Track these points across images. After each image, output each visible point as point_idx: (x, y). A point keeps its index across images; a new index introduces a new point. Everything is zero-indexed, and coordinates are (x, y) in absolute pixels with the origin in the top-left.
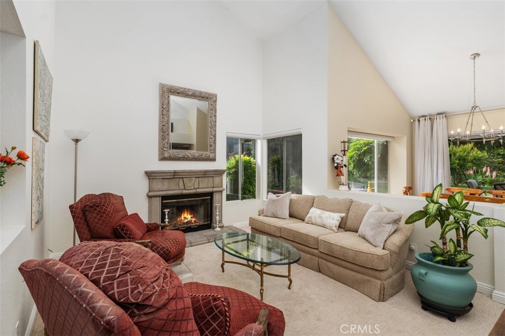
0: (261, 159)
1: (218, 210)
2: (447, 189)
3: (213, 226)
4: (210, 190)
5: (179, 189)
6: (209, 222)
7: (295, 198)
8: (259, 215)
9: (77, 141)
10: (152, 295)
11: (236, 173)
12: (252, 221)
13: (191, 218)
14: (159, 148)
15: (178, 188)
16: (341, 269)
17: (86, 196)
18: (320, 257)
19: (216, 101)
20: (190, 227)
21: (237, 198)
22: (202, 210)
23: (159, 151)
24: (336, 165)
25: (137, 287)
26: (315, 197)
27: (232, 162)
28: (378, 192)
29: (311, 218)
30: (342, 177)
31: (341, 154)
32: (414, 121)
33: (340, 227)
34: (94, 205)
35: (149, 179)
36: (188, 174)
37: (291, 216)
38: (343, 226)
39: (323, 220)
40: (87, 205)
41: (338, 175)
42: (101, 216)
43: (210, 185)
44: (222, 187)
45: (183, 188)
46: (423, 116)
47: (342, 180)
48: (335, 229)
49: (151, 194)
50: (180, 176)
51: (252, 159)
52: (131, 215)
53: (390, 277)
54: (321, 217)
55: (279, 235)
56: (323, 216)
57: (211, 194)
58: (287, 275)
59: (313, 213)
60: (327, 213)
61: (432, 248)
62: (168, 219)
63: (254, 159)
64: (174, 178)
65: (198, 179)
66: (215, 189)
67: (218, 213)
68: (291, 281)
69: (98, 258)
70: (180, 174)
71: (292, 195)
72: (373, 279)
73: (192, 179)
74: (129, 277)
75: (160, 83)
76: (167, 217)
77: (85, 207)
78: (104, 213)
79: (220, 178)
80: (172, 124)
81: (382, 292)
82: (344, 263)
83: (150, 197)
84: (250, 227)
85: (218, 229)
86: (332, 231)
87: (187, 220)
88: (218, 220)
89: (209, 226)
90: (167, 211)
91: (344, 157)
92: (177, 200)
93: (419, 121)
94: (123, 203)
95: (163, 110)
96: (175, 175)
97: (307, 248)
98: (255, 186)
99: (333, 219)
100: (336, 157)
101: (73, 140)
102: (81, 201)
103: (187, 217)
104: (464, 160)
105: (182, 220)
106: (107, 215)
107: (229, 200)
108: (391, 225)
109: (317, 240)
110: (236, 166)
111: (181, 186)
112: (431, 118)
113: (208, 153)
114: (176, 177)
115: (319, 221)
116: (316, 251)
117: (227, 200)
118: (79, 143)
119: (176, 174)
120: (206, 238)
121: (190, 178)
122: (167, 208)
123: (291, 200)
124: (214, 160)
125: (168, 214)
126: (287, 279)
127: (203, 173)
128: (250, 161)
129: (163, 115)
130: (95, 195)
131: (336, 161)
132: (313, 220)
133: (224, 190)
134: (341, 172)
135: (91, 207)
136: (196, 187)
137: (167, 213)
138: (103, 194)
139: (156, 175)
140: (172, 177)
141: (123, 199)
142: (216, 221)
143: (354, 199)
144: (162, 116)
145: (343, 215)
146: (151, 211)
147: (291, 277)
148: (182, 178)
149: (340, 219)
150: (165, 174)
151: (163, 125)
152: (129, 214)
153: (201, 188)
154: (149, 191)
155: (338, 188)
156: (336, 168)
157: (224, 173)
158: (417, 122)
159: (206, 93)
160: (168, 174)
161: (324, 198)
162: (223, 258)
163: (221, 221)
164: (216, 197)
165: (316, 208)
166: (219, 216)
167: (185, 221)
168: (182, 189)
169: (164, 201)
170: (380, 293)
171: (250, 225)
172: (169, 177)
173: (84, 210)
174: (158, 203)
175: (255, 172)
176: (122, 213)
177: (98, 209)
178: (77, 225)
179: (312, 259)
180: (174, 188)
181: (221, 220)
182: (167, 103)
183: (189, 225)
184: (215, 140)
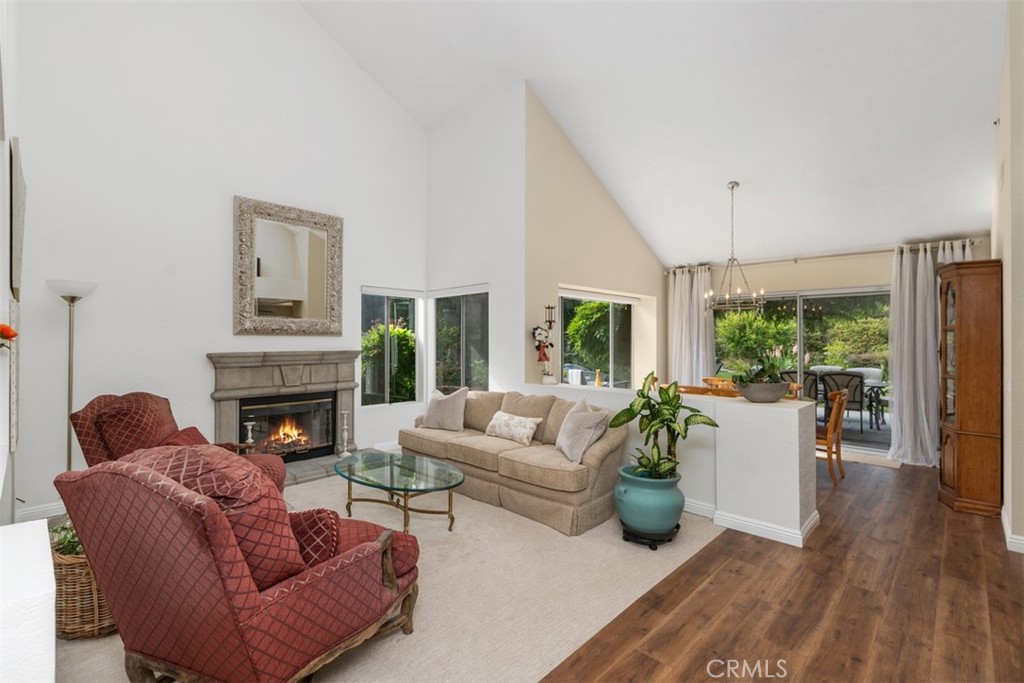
0: (424, 333)
1: (345, 422)
2: (705, 381)
3: (338, 450)
4: (331, 387)
5: (274, 386)
6: (330, 443)
7: (474, 397)
8: (416, 426)
9: (72, 299)
10: (241, 490)
11: (380, 357)
12: (403, 436)
13: (299, 435)
14: (235, 313)
15: (270, 384)
16: (528, 497)
17: (99, 398)
18: (501, 484)
19: (340, 231)
20: (294, 453)
21: (383, 401)
22: (317, 424)
23: (235, 318)
24: (537, 343)
25: (224, 483)
26: (503, 394)
27: (372, 337)
28: (615, 386)
29: (494, 427)
30: (546, 362)
31: (546, 327)
32: (667, 274)
33: (533, 438)
34: (118, 413)
35: (216, 368)
36: (291, 358)
37: (467, 426)
38: (539, 437)
39: (510, 430)
40: (105, 413)
41: (540, 360)
42: (132, 431)
43: (332, 378)
44: (353, 381)
45: (281, 383)
46: (681, 267)
47: (547, 367)
48: (526, 441)
49: (218, 395)
50: (276, 363)
51: (409, 333)
52: (185, 430)
53: (588, 501)
54: (508, 425)
55: (444, 456)
56: (511, 422)
57: (334, 394)
58: (447, 510)
59: (497, 419)
60: (517, 419)
61: (639, 459)
62: (252, 438)
63: (413, 332)
64: (263, 366)
65: (308, 367)
66: (340, 386)
67: (346, 427)
68: (452, 519)
69: (171, 460)
70: (274, 358)
71: (470, 392)
72: (565, 506)
73: (298, 367)
74: (212, 475)
75: (235, 197)
76: (250, 434)
77: (100, 416)
78: (138, 426)
79: (350, 365)
80: (259, 260)
81: (575, 522)
82: (530, 488)
83: (217, 400)
84: (400, 447)
85: (346, 454)
86: (521, 445)
87: (290, 440)
88: (346, 438)
89: (330, 450)
90: (250, 425)
91: (550, 332)
92: (270, 406)
93: (675, 273)
94: (170, 410)
95: (241, 245)
96: (265, 361)
97: (483, 472)
98: (414, 379)
99: (525, 427)
100: (537, 332)
101: (64, 298)
102: (91, 408)
103: (290, 433)
104: (764, 333)
105: (279, 439)
106: (144, 429)
107: (367, 404)
108: (592, 431)
109: (496, 458)
110: (381, 344)
111: (277, 380)
112: (691, 271)
113: (327, 322)
114: (268, 363)
115: (505, 431)
116: (495, 475)
117: (363, 404)
118: (77, 303)
119: (266, 359)
120: (323, 470)
121: (293, 367)
122: (250, 420)
123: (467, 403)
124: (339, 334)
125: (252, 430)
126: (447, 516)
127: (317, 357)
128: (406, 336)
129: (241, 253)
130: (115, 396)
131: (537, 338)
132: (497, 430)
133: (357, 386)
134: (545, 355)
135: (114, 416)
136: (304, 382)
137: (250, 428)
138: (133, 394)
139: (229, 360)
140: (260, 364)
141: (169, 403)
142: (343, 441)
143: (558, 395)
144: (239, 256)
145: (540, 420)
146: (220, 424)
147: (454, 513)
148: (280, 366)
149: (535, 427)
150: (246, 360)
151: (242, 272)
152: (180, 429)
153: (314, 384)
154: (216, 390)
155: (541, 380)
156: (538, 348)
157: (357, 357)
158: (671, 276)
159: (323, 216)
160: (252, 359)
161: (517, 396)
162: (350, 494)
163: (351, 441)
164: (342, 399)
165: (504, 411)
166: (348, 430)
167: (286, 442)
168: (279, 386)
169: (244, 408)
170: (572, 524)
171: (400, 444)
172: (253, 365)
173: (99, 423)
174: (232, 411)
175: (413, 355)
176: (167, 428)
177: (126, 419)
178: (86, 447)
179: (490, 487)
180: (264, 385)
181: (353, 439)
182: (249, 232)
183: (292, 450)
184: (340, 298)
